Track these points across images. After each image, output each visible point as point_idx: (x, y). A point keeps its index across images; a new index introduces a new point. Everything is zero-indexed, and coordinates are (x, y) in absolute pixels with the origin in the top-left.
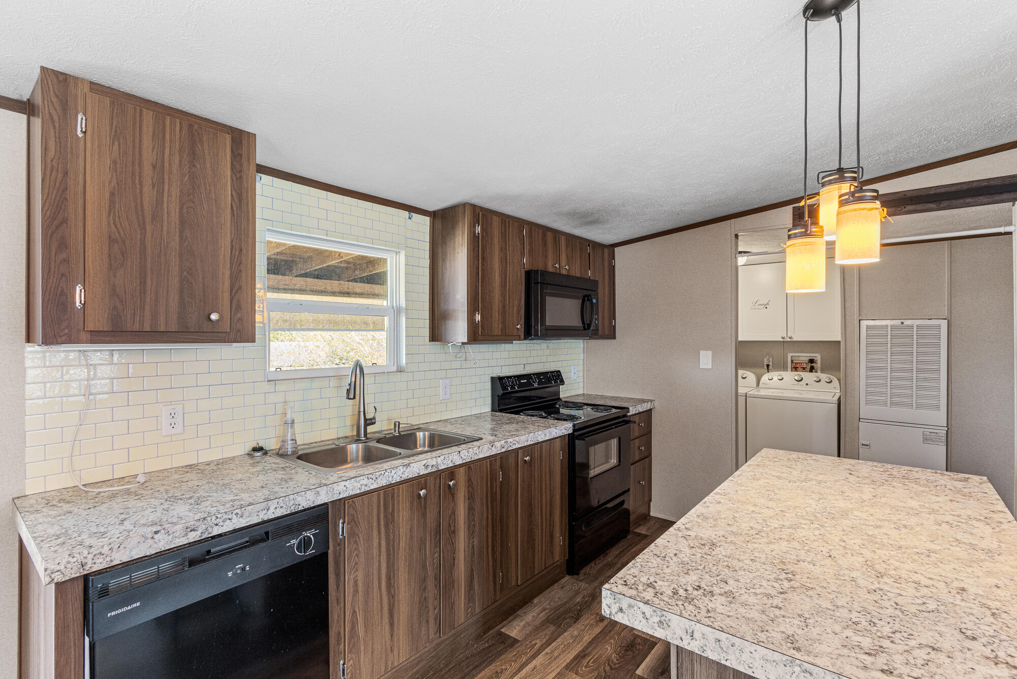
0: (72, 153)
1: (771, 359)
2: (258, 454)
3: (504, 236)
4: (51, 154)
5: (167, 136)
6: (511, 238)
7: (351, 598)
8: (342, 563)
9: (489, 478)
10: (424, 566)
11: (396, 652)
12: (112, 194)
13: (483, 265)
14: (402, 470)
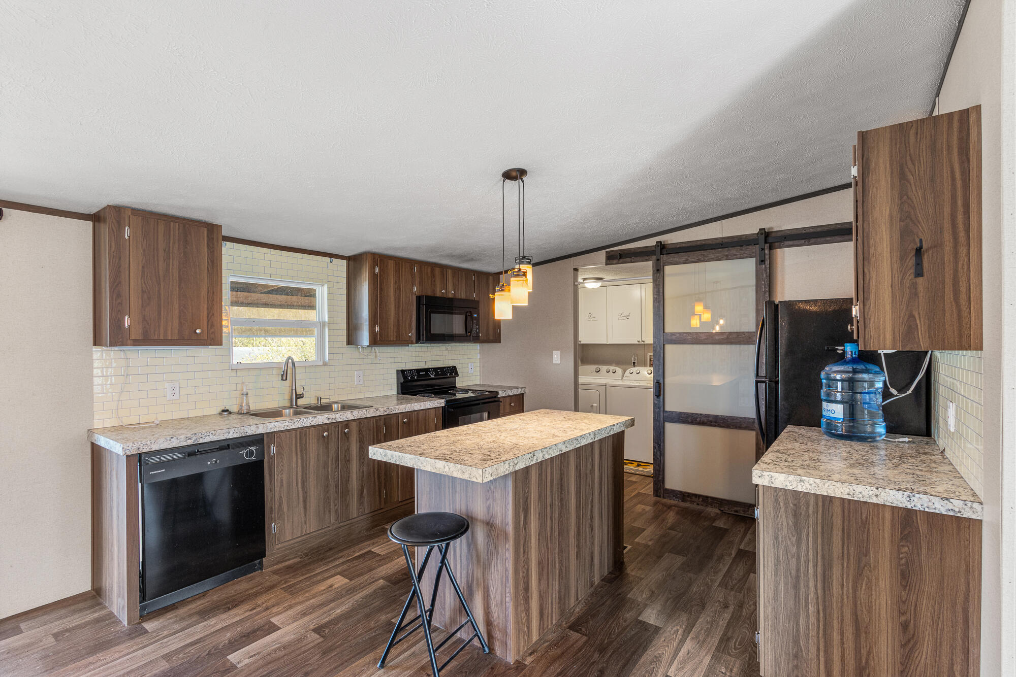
0: (123, 248)
1: (636, 358)
2: (226, 413)
3: (398, 272)
4: (113, 249)
5: (172, 233)
6: (403, 274)
7: (278, 489)
8: (273, 469)
9: (375, 431)
10: (327, 478)
11: (308, 525)
12: (143, 267)
13: (380, 293)
14: (311, 420)
